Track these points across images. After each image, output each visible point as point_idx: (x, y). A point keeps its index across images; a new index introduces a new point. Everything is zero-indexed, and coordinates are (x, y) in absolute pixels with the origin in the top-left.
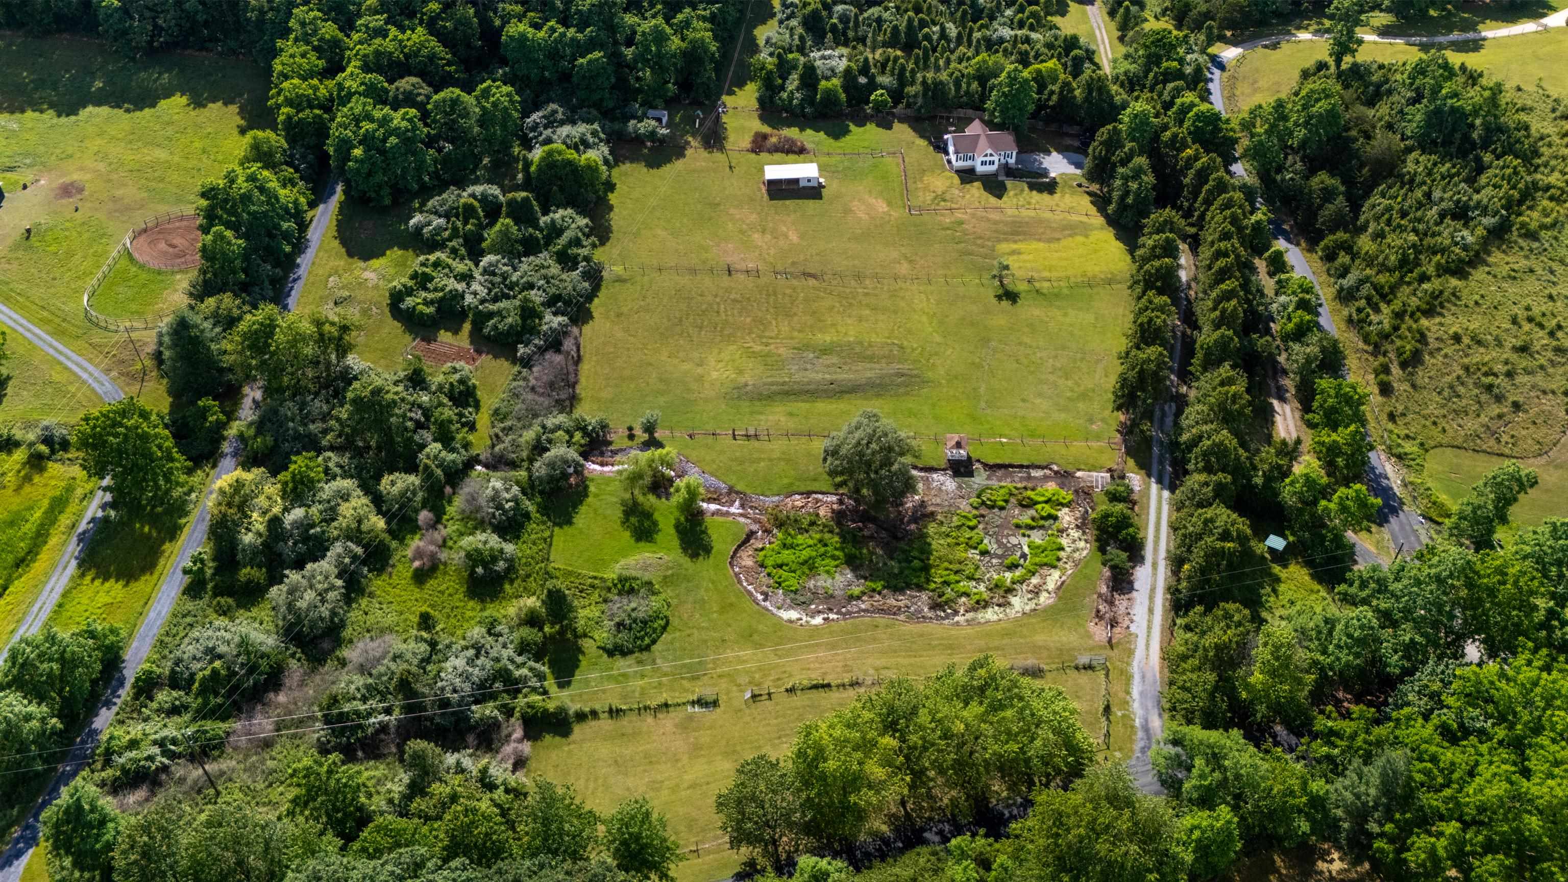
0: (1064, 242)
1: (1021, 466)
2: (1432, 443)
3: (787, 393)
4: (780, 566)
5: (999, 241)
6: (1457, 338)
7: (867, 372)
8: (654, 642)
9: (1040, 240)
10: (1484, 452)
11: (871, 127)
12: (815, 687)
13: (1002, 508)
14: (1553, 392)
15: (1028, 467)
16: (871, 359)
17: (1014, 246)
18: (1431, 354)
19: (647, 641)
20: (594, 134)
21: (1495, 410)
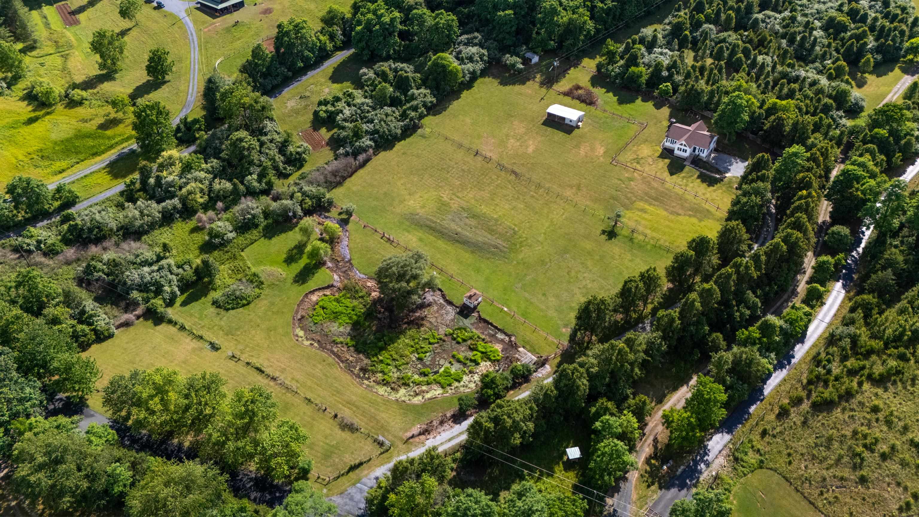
0: (680, 218)
1: (496, 328)
2: (771, 465)
3: (431, 228)
4: (323, 308)
5: (642, 200)
6: (875, 410)
7: (482, 237)
8: (233, 309)
9: (666, 210)
10: (802, 494)
11: (650, 105)
12: (258, 369)
13: (458, 343)
14: (906, 489)
15: (499, 330)
16: (491, 231)
17: (647, 207)
18: (844, 410)
19: (230, 306)
20: (481, 57)
21: (847, 473)
